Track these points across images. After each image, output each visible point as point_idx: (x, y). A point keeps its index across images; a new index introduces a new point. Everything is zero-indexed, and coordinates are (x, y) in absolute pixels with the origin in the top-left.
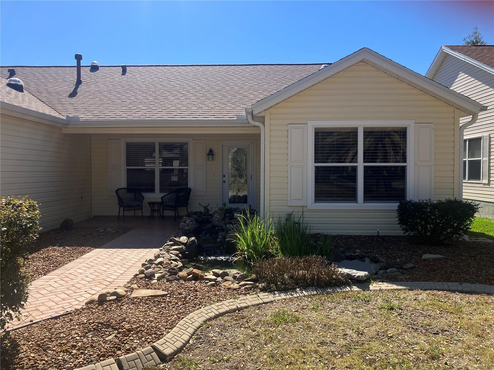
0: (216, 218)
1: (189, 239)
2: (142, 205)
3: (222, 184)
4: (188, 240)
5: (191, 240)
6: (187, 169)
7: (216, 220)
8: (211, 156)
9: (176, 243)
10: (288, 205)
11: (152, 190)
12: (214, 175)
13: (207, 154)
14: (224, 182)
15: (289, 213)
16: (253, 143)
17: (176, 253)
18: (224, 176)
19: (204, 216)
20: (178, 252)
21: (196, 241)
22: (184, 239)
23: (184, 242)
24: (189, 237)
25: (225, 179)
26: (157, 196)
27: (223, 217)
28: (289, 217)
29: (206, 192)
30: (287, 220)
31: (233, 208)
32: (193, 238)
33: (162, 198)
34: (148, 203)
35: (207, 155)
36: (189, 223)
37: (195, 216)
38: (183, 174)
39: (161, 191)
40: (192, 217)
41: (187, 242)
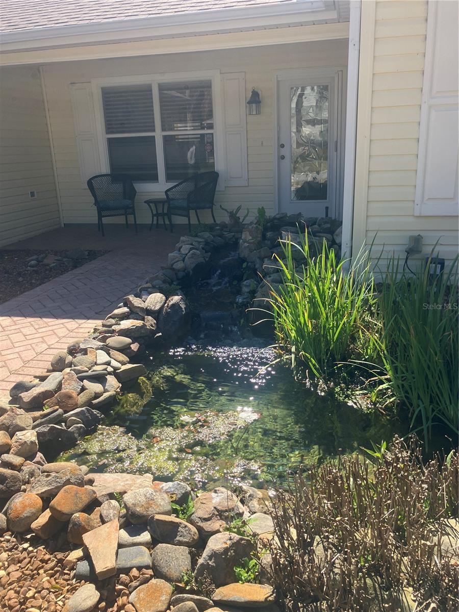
0: (245, 241)
1: (167, 299)
2: (133, 205)
3: (279, 162)
4: (165, 303)
5: (170, 304)
6: (212, 134)
7: (245, 247)
8: (254, 105)
9: (134, 313)
10: (415, 215)
11: (154, 178)
12: (262, 144)
13: (247, 101)
14: (283, 157)
15: (416, 234)
16: (340, 73)
17: (120, 342)
18: (283, 146)
19: (230, 232)
20: (128, 340)
21: (183, 306)
22: (155, 300)
23: (153, 308)
24: (168, 294)
25: (284, 152)
26: (158, 188)
27: (259, 239)
28: (414, 246)
29: (248, 179)
30: (408, 254)
31: (288, 215)
32: (176, 299)
33: (166, 192)
34: (145, 202)
35: (248, 103)
36: (187, 252)
37: (207, 235)
38: (206, 145)
39: (169, 178)
40: (200, 237)
41: (162, 307)
